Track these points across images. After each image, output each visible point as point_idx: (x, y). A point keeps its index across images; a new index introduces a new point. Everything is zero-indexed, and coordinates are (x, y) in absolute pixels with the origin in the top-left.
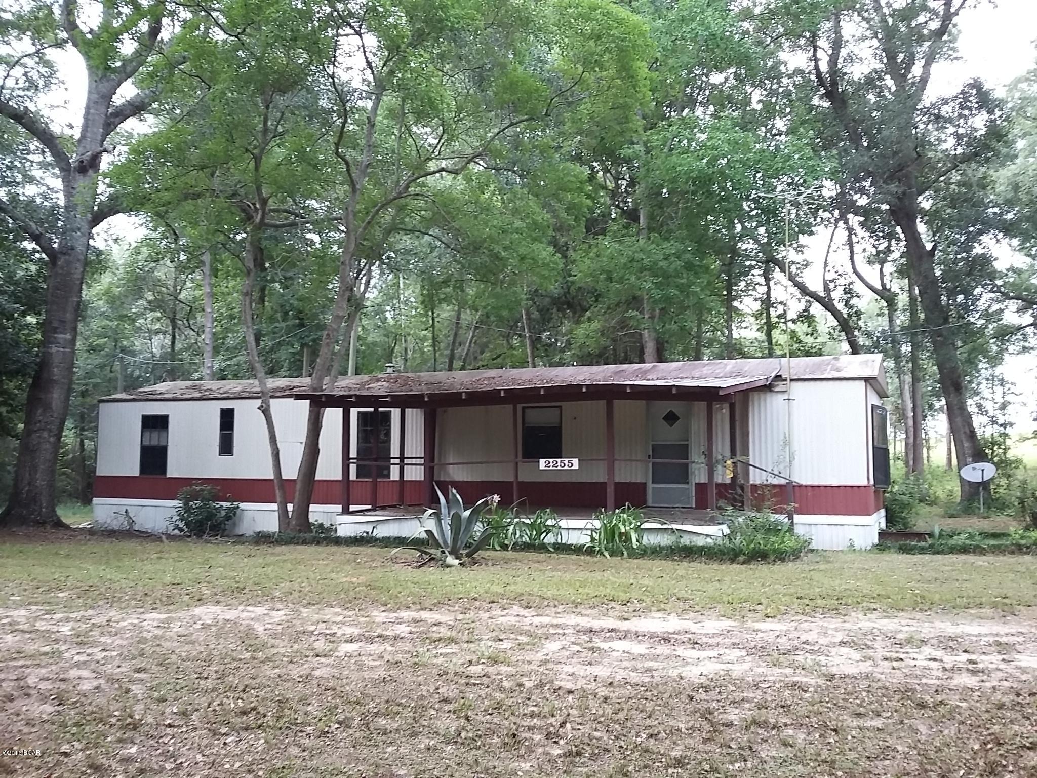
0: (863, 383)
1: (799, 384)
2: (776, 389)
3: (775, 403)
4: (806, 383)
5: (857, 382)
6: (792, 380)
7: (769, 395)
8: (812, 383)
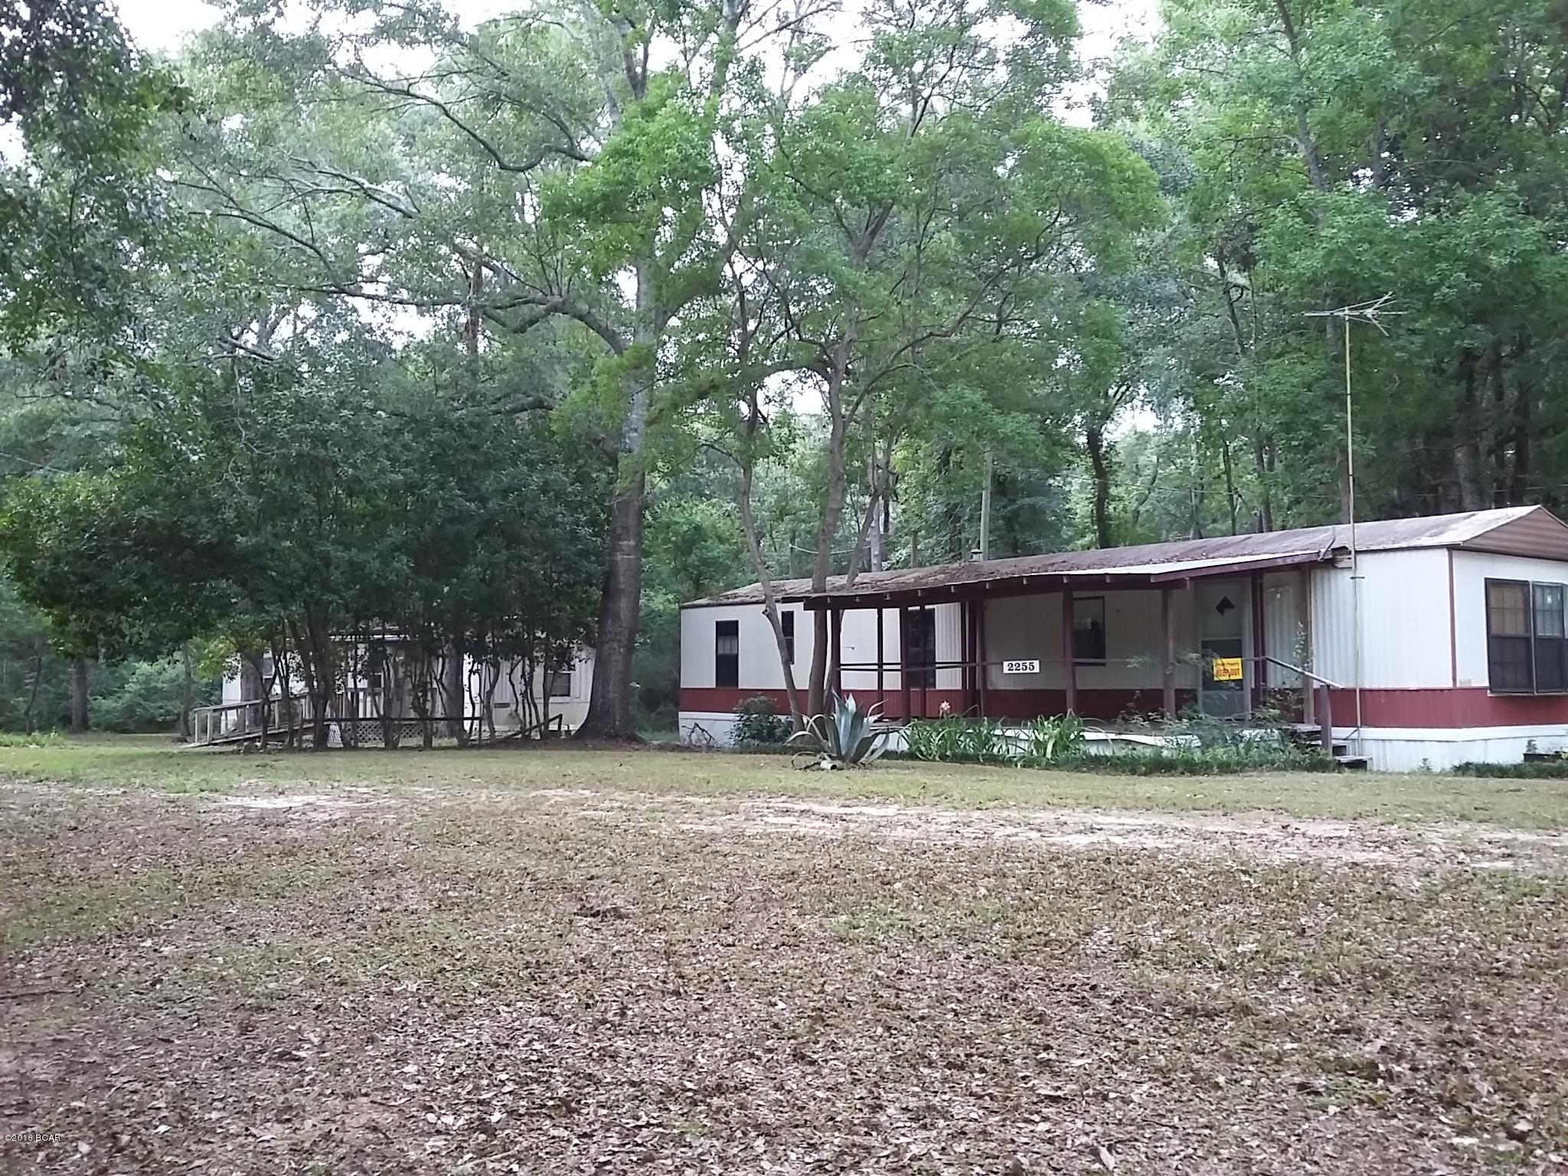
0: (1445, 552)
1: (1369, 557)
2: (1340, 565)
3: (1339, 583)
4: (1377, 556)
5: (1438, 552)
6: (1357, 552)
7: (1333, 572)
8: (1383, 555)
